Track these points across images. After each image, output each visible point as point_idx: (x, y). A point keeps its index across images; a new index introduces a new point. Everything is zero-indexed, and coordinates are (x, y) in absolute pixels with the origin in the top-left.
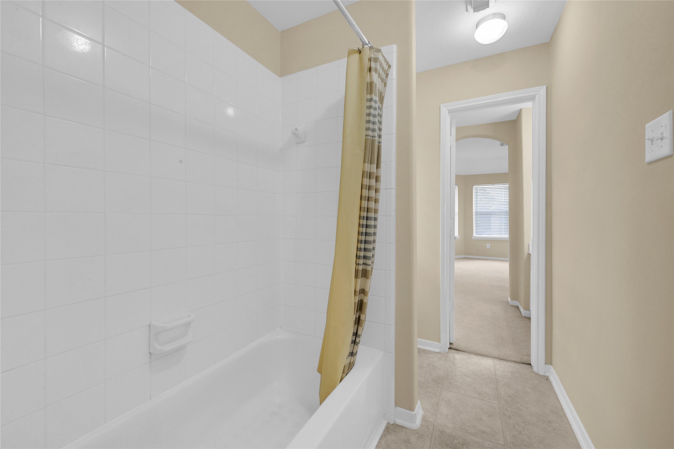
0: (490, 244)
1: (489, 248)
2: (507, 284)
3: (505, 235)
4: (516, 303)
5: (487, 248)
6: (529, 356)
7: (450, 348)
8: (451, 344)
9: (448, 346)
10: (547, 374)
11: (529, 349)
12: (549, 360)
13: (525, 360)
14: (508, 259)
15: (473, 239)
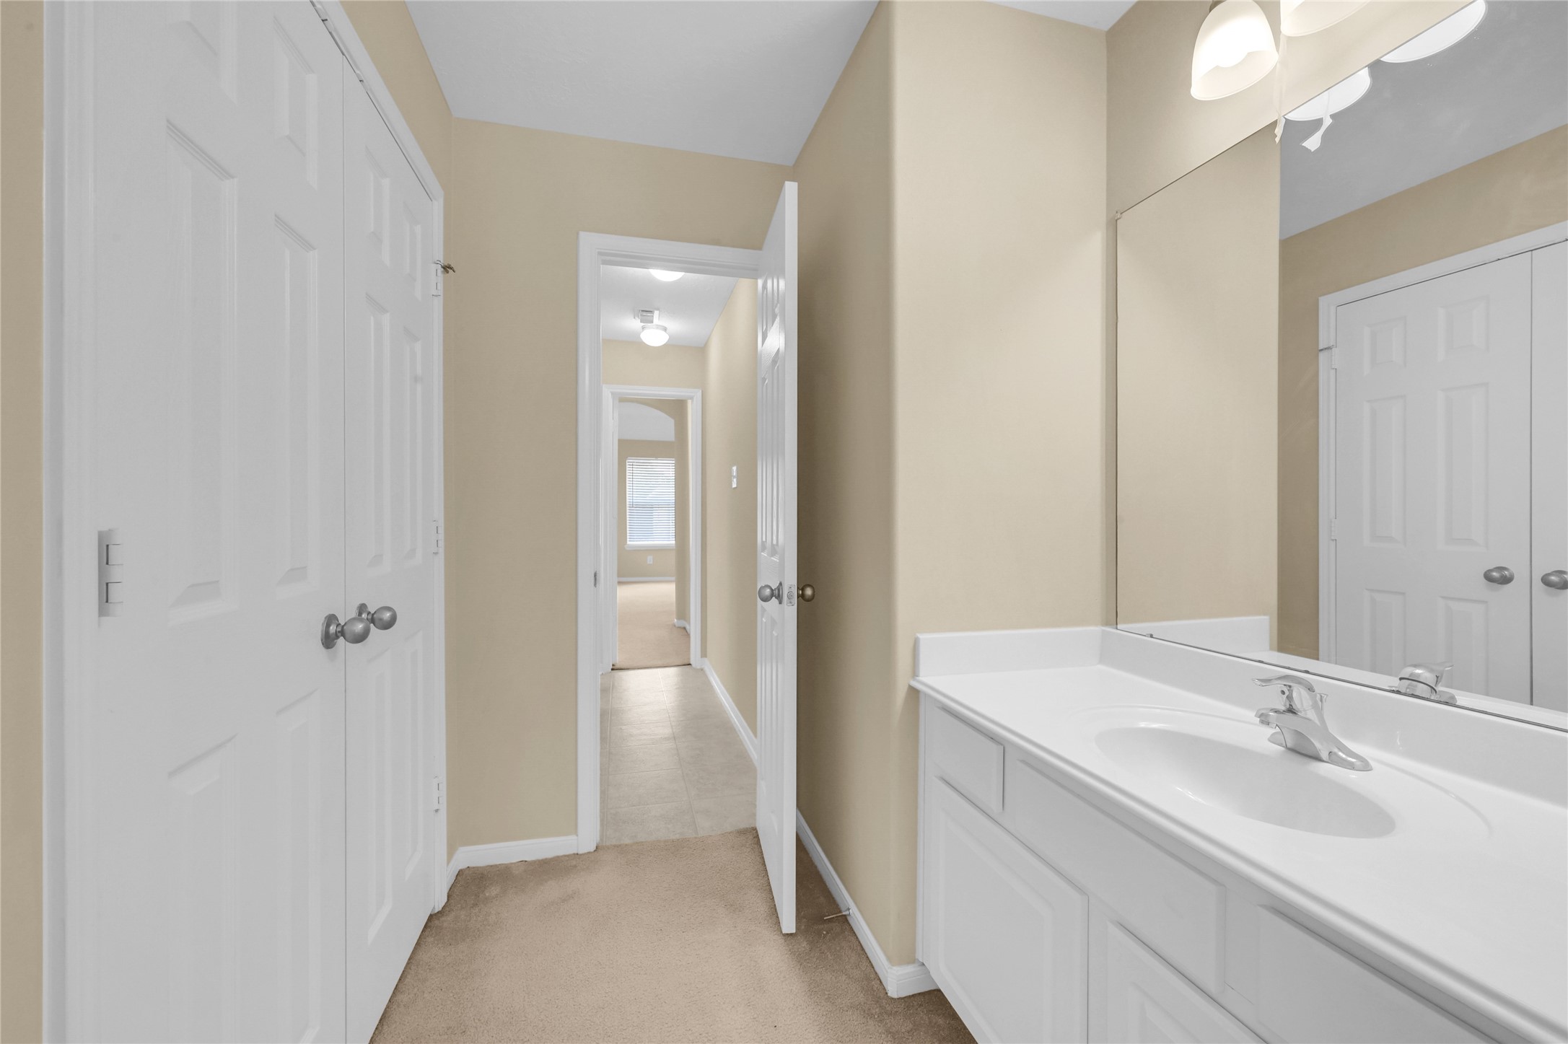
0: (651, 557)
1: (651, 563)
2: (674, 608)
3: (672, 542)
4: (682, 623)
5: (648, 563)
6: (689, 659)
7: (612, 669)
8: (613, 665)
9: (611, 667)
10: (703, 667)
11: (689, 654)
12: (704, 654)
13: (686, 662)
14: (673, 578)
15: (628, 549)
